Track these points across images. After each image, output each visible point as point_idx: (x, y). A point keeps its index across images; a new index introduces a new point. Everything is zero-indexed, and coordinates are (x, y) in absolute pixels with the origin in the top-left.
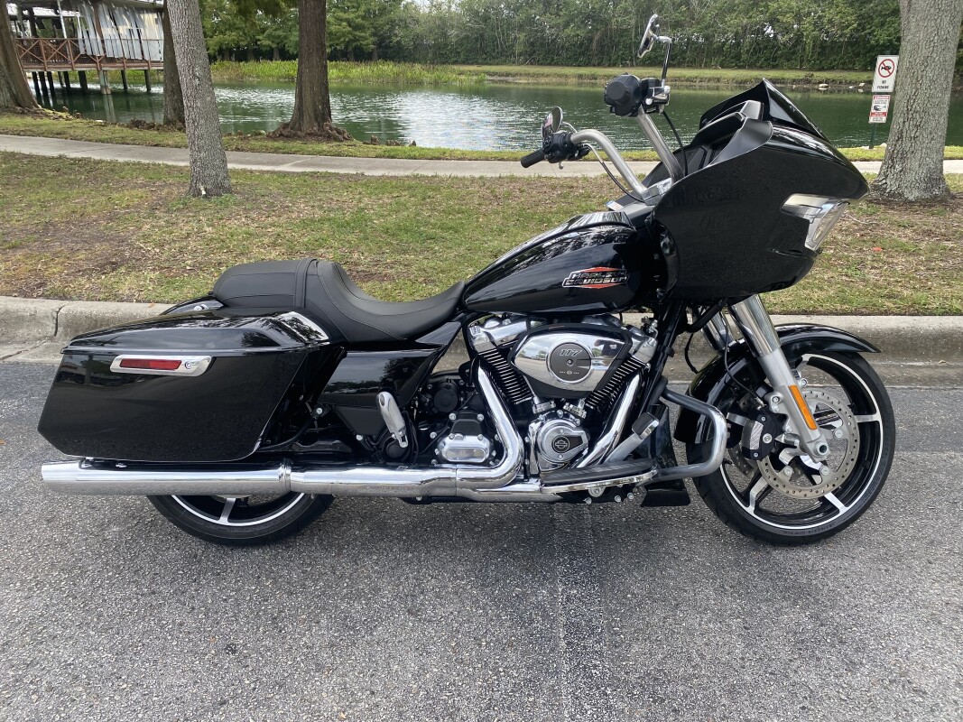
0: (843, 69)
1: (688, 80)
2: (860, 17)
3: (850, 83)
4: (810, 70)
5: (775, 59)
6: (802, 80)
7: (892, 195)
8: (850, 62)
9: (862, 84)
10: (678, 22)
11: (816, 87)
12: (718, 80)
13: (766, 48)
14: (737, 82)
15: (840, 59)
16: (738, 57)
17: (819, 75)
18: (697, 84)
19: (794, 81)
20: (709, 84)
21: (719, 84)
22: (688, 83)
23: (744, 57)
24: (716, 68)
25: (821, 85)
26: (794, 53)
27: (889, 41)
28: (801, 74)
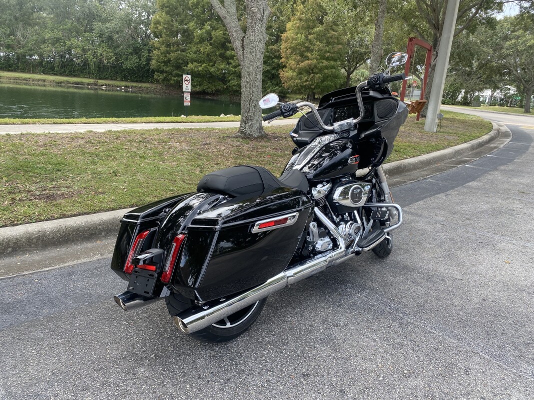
0: (112, 79)
1: (24, 79)
2: (116, 54)
3: (117, 87)
4: (96, 78)
5: (74, 71)
6: (92, 84)
7: (249, 135)
8: (114, 76)
9: (123, 88)
10: (8, 45)
11: (101, 87)
12: (44, 81)
13: (68, 65)
14: (56, 83)
15: (110, 74)
16: (52, 68)
17: (100, 82)
18: (31, 82)
19: (88, 84)
20: (39, 83)
21: (45, 83)
22: (25, 82)
23: (56, 69)
24: (40, 74)
25: (103, 87)
26: (84, 69)
27: (132, 67)
28: (92, 81)
